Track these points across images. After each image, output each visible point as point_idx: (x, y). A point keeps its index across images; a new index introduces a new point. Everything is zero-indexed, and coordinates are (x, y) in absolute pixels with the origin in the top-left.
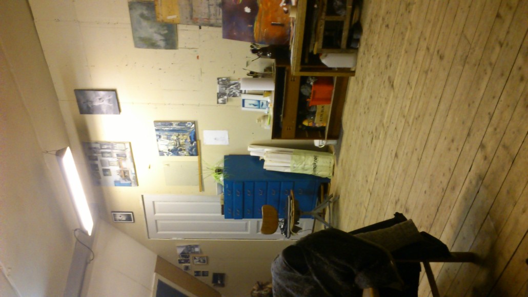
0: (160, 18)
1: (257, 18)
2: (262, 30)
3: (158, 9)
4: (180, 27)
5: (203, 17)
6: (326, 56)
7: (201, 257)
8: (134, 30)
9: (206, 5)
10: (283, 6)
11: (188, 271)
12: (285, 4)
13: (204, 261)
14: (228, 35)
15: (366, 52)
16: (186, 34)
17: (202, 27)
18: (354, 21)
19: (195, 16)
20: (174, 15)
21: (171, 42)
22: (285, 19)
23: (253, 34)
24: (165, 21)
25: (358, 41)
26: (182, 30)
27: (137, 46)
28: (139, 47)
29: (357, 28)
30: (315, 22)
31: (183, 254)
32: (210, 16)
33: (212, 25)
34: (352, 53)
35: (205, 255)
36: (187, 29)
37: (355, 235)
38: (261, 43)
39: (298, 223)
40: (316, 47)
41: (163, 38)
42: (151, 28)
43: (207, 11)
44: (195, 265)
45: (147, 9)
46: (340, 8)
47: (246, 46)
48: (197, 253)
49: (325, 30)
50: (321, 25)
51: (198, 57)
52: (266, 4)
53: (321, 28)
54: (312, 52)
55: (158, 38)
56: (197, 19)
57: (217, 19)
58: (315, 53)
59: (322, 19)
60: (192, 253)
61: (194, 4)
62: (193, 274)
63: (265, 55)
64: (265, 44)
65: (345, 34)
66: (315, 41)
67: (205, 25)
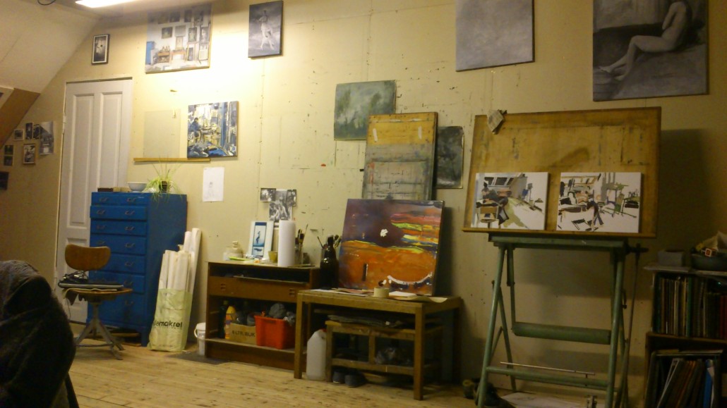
0: (374, 120)
1: (374, 245)
2: (358, 251)
3: (386, 118)
4: (363, 144)
5: (375, 174)
6: (323, 338)
7: (34, 155)
8: (359, 85)
9: (389, 180)
10: (388, 280)
11: (13, 135)
12: (390, 282)
13: (27, 160)
14: (352, 207)
15: (327, 393)
16: (354, 151)
17: (362, 173)
18: (370, 377)
19: (377, 164)
20: (378, 138)
21: (343, 131)
22: (372, 281)
23: (353, 240)
24: (370, 127)
25: (342, 382)
26: (359, 146)
27: (339, 87)
28: (337, 90)
29: (359, 380)
30: (368, 322)
31: (39, 130)
32: (376, 183)
33: (365, 185)
34: (326, 375)
35: (37, 162)
36: (361, 153)
37: (64, 383)
38: (341, 250)
39: (80, 300)
40: (335, 324)
41: (349, 122)
42: (362, 107)
43: (383, 180)
44: (21, 147)
45: (385, 103)
46: (385, 356)
47: (338, 230)
48: (41, 151)
49: (357, 336)
50: (362, 330)
51: (324, 165)
52: (391, 258)
53: (359, 331)
54: (328, 319)
55: (349, 115)
56: (373, 167)
57: (372, 193)
58: (327, 323)
59: (371, 332)
60: (42, 143)
61: (391, 163)
62: (9, 143)
63: (326, 255)
64: (341, 254)
65: (352, 364)
66: (343, 323)
67: (365, 177)
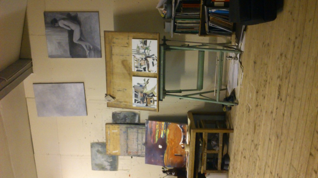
0: (109, 152)
1: (166, 151)
2: (169, 159)
3: (108, 147)
4: (120, 157)
5: (134, 151)
6: (209, 174)
8: (93, 159)
9: (136, 145)
10: (181, 145)
12: (182, 143)
14: (149, 162)
15: (233, 173)
16: (123, 162)
17: (133, 157)
18: (225, 152)
19: (129, 151)
20: (117, 150)
21: (114, 167)
22: (182, 152)
23: (164, 161)
24: (112, 154)
25: (228, 165)
26: (120, 159)
27: (93, 169)
28: (95, 170)
29: (226, 157)
30: (201, 154)
32: (138, 150)
33: (139, 156)
34: (225, 173)
36: (124, 158)
38: (169, 166)
40: (202, 169)
41: (109, 164)
42: (103, 158)
43: (136, 147)
45: (101, 147)
46: (215, 146)
47: (159, 168)
49: (207, 158)
50: (204, 156)
51: (130, 175)
52: (171, 144)
53: (205, 158)
54: (200, 172)
55: (106, 164)
56: (130, 152)
57: (142, 152)
58: (202, 173)
59: (205, 152)
61: (129, 144)
63: (171, 174)
64: (171, 167)
65: (220, 161)
66: (201, 165)
67: (135, 156)
